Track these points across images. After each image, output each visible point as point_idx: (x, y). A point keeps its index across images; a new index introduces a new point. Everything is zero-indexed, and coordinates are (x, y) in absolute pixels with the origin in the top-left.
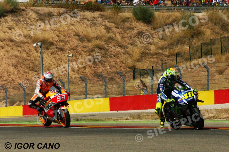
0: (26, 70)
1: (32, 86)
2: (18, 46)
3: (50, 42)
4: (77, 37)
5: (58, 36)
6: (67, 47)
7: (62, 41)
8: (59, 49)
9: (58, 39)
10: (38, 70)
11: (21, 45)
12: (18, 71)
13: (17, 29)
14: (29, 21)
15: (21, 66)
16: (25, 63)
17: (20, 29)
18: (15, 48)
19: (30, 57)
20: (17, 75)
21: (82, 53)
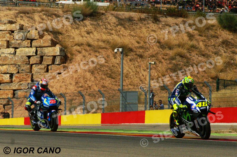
0: (104, 77)
1: (109, 94)
2: (96, 52)
3: (129, 48)
4: (158, 44)
5: (138, 43)
6: (147, 54)
7: (141, 47)
8: (138, 56)
9: (137, 45)
10: (116, 76)
11: (99, 50)
12: (95, 77)
13: (95, 33)
14: (109, 26)
15: (98, 73)
16: (102, 69)
17: (99, 34)
18: (93, 54)
19: (108, 63)
20: (93, 82)
21: (163, 61)
